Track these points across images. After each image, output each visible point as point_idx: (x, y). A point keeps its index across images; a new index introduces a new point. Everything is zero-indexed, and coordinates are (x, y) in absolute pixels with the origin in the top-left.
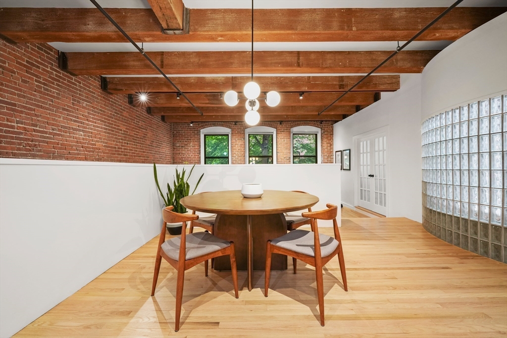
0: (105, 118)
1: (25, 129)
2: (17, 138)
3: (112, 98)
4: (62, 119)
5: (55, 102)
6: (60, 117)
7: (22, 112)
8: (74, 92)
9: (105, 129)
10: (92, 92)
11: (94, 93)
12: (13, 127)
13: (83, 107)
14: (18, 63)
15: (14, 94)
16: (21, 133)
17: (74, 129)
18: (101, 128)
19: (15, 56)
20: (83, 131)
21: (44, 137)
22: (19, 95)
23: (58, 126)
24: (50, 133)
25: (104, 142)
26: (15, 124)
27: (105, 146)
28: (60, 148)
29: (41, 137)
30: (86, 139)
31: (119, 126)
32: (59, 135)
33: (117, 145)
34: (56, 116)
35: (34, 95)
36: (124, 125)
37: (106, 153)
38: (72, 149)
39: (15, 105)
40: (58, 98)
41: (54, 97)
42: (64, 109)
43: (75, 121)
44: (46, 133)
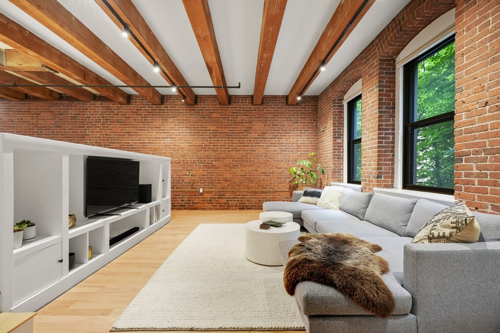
0: (190, 125)
1: (135, 143)
2: (131, 148)
3: (198, 108)
4: (154, 134)
5: (151, 125)
6: (153, 133)
7: (133, 135)
8: (163, 115)
9: (189, 133)
10: (178, 110)
11: (180, 110)
12: (129, 143)
13: (170, 122)
14: (132, 112)
15: (130, 127)
16: (133, 145)
17: (163, 138)
18: (186, 133)
19: (130, 110)
20: (170, 138)
21: (144, 146)
22: (133, 127)
23: (152, 138)
24: (148, 143)
25: (188, 143)
26: (131, 142)
27: (189, 146)
28: (153, 151)
29: (142, 145)
30: (172, 143)
31: (207, 128)
32: (152, 143)
33: (203, 143)
34: (150, 132)
35: (139, 125)
36: (212, 125)
37: (191, 151)
38: (161, 150)
39: (130, 132)
40: (152, 122)
41: (150, 122)
42: (156, 127)
43: (164, 133)
44: (145, 143)
